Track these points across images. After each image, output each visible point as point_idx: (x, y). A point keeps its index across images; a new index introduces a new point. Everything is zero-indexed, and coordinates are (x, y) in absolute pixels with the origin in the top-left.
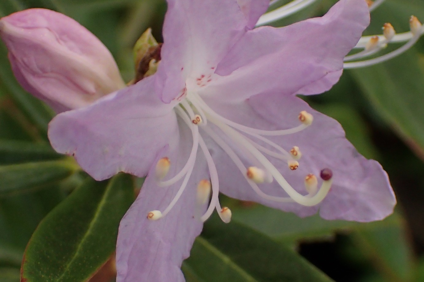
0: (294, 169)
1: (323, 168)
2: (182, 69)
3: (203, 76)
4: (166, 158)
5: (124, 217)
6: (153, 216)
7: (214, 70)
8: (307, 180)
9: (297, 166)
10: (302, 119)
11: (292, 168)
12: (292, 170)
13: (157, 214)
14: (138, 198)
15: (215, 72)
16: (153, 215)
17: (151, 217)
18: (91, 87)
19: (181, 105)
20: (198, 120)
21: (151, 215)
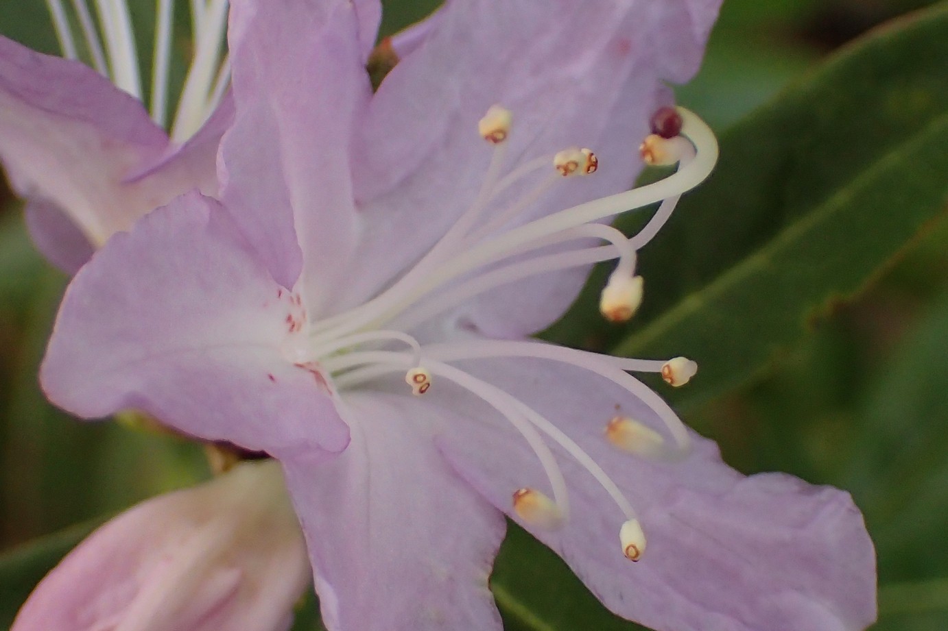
0: (595, 164)
1: (646, 128)
2: (271, 378)
3: (289, 319)
4: (517, 496)
5: (599, 598)
6: (637, 547)
7: (285, 290)
8: (653, 160)
9: (592, 154)
10: (500, 136)
11: (592, 168)
12: (595, 170)
13: (631, 535)
14: (560, 554)
15: (290, 289)
16: (634, 547)
17: (637, 554)
18: (225, 580)
19: (336, 374)
20: (420, 378)
21: (632, 552)
